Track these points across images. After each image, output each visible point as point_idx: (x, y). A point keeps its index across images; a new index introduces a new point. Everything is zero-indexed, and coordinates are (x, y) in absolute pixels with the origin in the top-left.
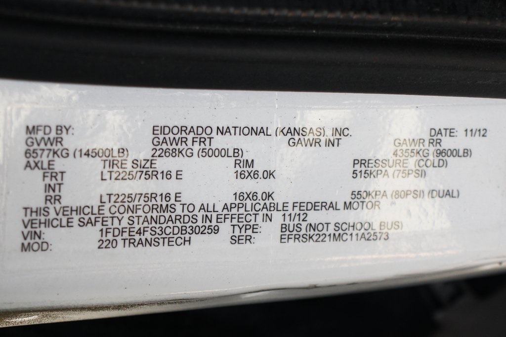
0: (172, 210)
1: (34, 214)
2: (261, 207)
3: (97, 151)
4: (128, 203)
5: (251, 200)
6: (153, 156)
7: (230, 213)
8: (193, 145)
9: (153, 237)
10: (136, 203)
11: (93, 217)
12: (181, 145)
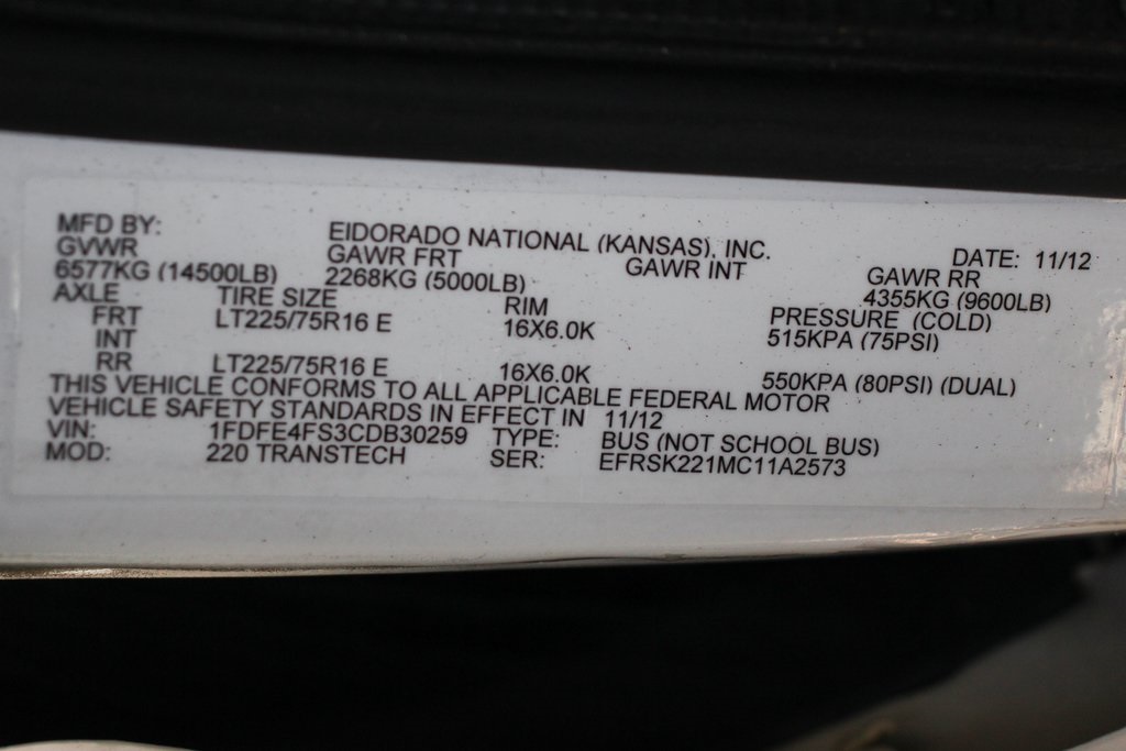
0: (368, 393)
1: (73, 391)
2: (560, 395)
3: (208, 268)
4: (268, 373)
5: (538, 380)
6: (328, 283)
7: (493, 404)
8: (416, 264)
9: (325, 445)
10: (290, 374)
11: (197, 400)
12: (391, 263)
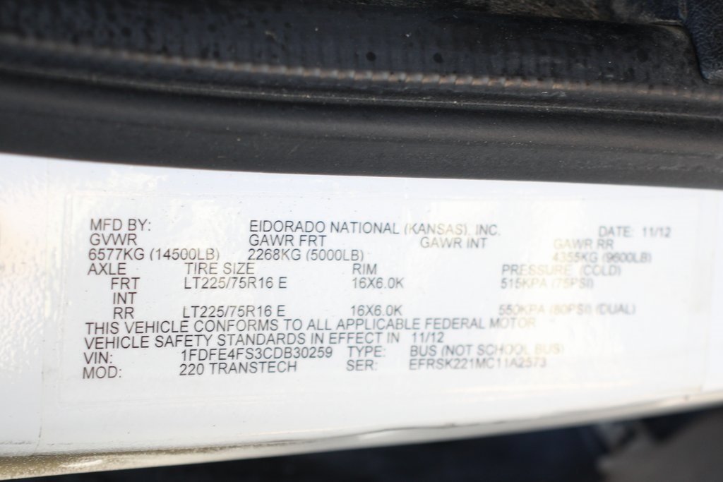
0: (274, 327)
1: (99, 331)
2: (385, 324)
3: (179, 252)
4: (215, 317)
5: (372, 314)
6: (249, 259)
7: (347, 331)
8: (300, 245)
9: (250, 361)
10: (229, 317)
11: (174, 336)
12: (286, 244)
